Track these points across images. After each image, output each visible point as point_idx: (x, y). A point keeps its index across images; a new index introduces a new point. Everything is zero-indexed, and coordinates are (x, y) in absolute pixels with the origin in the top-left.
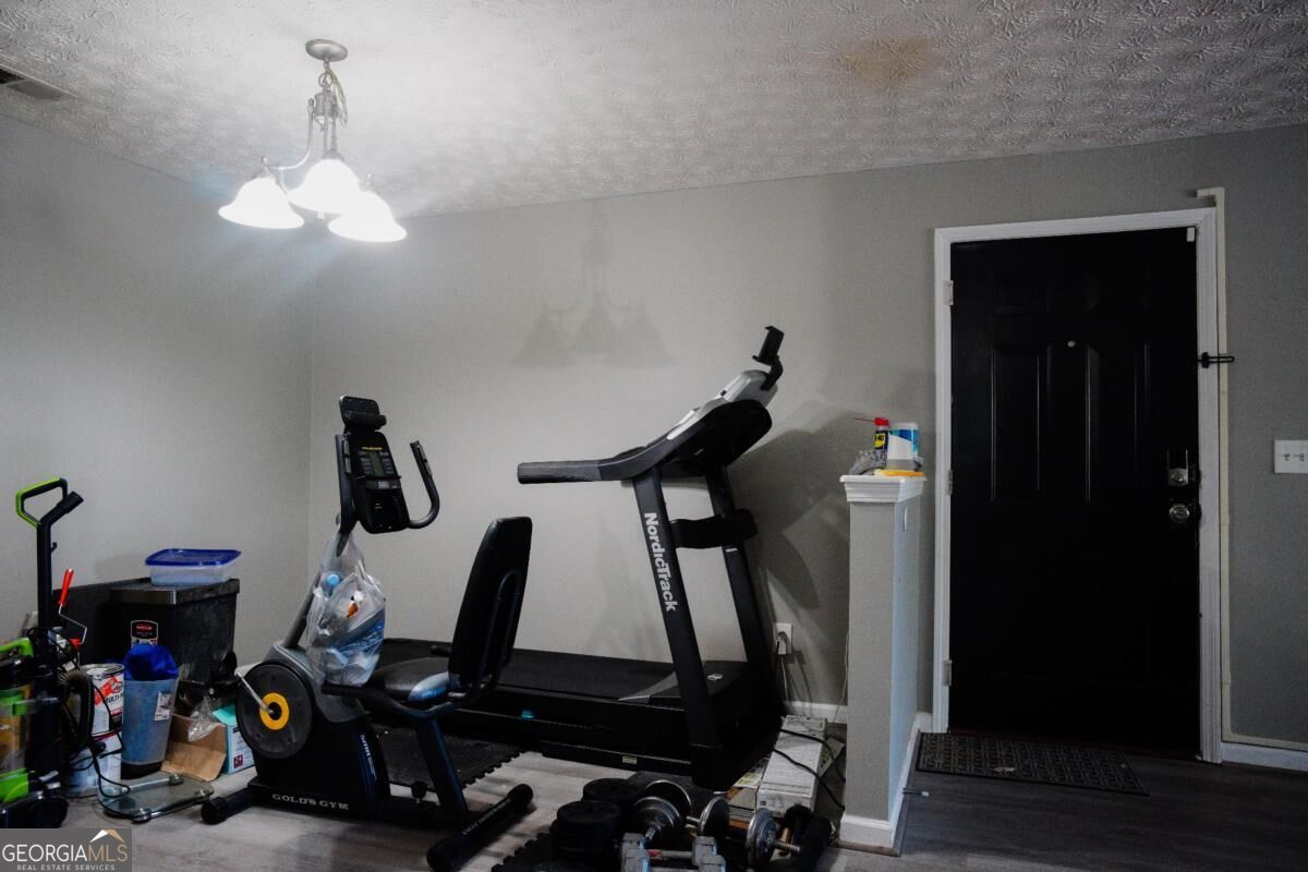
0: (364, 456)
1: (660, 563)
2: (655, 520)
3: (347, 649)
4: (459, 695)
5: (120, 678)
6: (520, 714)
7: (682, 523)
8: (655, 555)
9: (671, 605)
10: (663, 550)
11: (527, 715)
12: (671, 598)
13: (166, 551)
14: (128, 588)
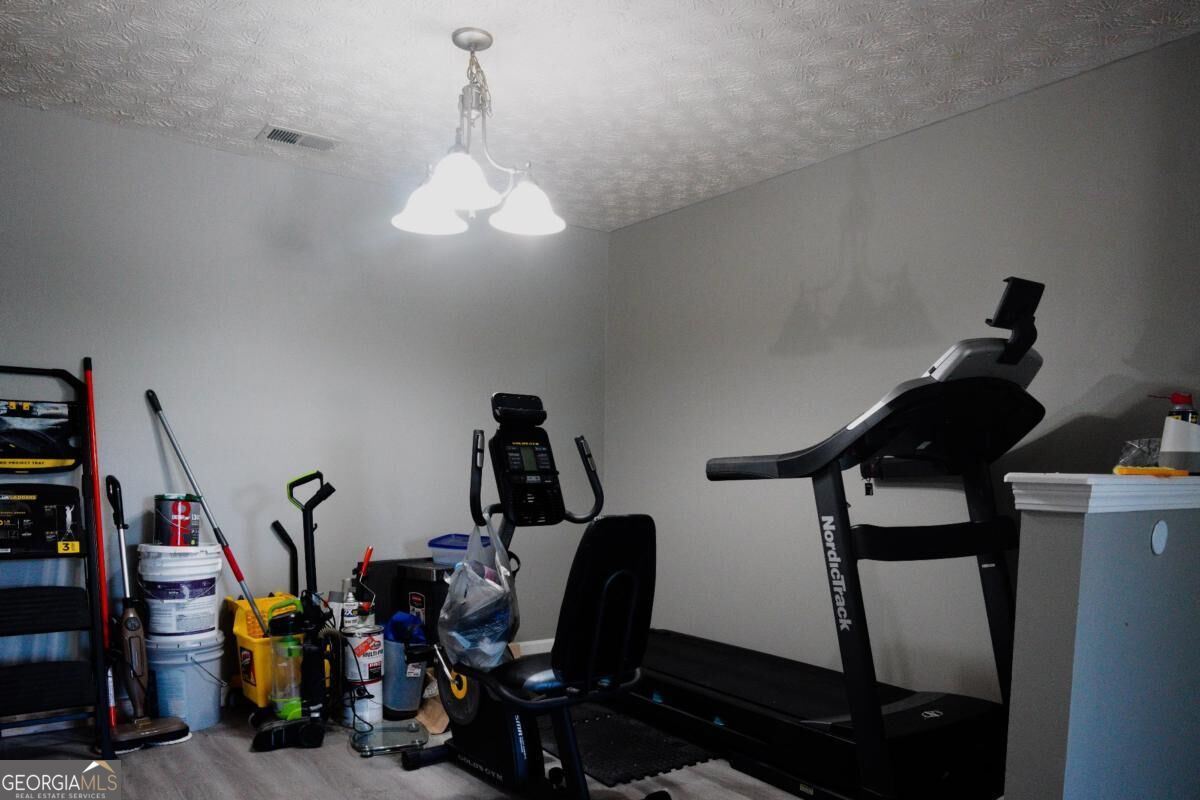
0: (514, 452)
1: (835, 574)
2: (832, 524)
3: (469, 634)
4: (575, 690)
5: (379, 638)
6: (713, 720)
7: (867, 529)
8: (832, 565)
9: (845, 623)
10: (839, 560)
11: (718, 722)
12: (845, 615)
13: (449, 536)
14: (414, 566)
